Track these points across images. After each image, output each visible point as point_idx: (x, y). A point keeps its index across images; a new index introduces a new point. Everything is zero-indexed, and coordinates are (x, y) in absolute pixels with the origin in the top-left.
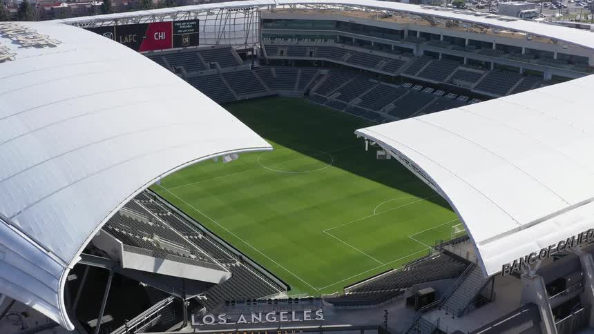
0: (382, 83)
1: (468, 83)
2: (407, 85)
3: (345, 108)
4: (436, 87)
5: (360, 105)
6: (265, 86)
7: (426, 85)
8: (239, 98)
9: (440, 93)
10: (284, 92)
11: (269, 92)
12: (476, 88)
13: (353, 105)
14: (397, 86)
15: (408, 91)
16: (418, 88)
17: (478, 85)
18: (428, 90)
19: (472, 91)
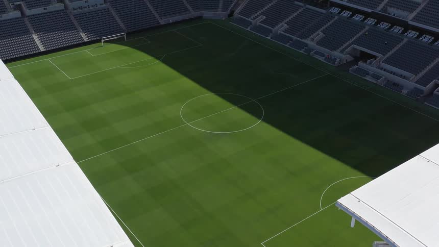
0: (308, 6)
1: (405, 13)
2: (335, 10)
3: (271, 34)
4: (367, 15)
5: (286, 31)
6: (188, 6)
7: (355, 12)
8: (162, 22)
9: (371, 21)
10: (207, 14)
11: (193, 14)
12: (414, 19)
13: (279, 32)
14: (324, 11)
15: (336, 18)
16: (346, 14)
17: (416, 16)
18: (358, 18)
19: (410, 23)
